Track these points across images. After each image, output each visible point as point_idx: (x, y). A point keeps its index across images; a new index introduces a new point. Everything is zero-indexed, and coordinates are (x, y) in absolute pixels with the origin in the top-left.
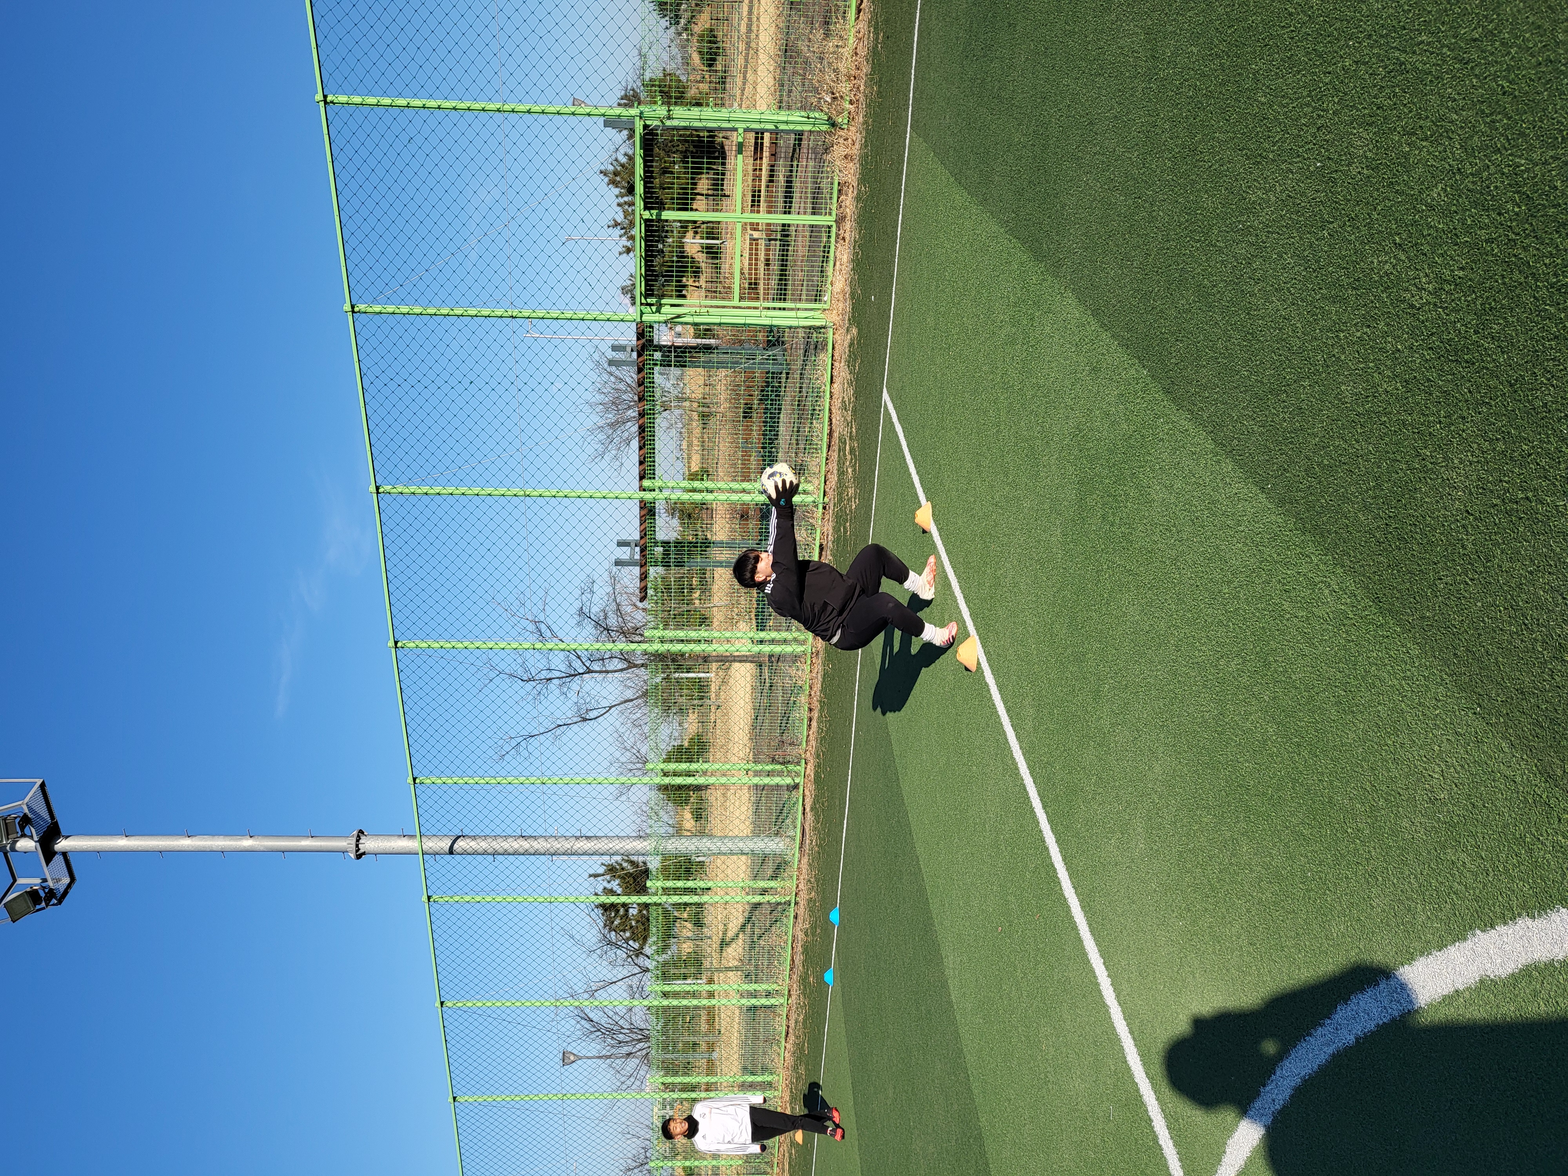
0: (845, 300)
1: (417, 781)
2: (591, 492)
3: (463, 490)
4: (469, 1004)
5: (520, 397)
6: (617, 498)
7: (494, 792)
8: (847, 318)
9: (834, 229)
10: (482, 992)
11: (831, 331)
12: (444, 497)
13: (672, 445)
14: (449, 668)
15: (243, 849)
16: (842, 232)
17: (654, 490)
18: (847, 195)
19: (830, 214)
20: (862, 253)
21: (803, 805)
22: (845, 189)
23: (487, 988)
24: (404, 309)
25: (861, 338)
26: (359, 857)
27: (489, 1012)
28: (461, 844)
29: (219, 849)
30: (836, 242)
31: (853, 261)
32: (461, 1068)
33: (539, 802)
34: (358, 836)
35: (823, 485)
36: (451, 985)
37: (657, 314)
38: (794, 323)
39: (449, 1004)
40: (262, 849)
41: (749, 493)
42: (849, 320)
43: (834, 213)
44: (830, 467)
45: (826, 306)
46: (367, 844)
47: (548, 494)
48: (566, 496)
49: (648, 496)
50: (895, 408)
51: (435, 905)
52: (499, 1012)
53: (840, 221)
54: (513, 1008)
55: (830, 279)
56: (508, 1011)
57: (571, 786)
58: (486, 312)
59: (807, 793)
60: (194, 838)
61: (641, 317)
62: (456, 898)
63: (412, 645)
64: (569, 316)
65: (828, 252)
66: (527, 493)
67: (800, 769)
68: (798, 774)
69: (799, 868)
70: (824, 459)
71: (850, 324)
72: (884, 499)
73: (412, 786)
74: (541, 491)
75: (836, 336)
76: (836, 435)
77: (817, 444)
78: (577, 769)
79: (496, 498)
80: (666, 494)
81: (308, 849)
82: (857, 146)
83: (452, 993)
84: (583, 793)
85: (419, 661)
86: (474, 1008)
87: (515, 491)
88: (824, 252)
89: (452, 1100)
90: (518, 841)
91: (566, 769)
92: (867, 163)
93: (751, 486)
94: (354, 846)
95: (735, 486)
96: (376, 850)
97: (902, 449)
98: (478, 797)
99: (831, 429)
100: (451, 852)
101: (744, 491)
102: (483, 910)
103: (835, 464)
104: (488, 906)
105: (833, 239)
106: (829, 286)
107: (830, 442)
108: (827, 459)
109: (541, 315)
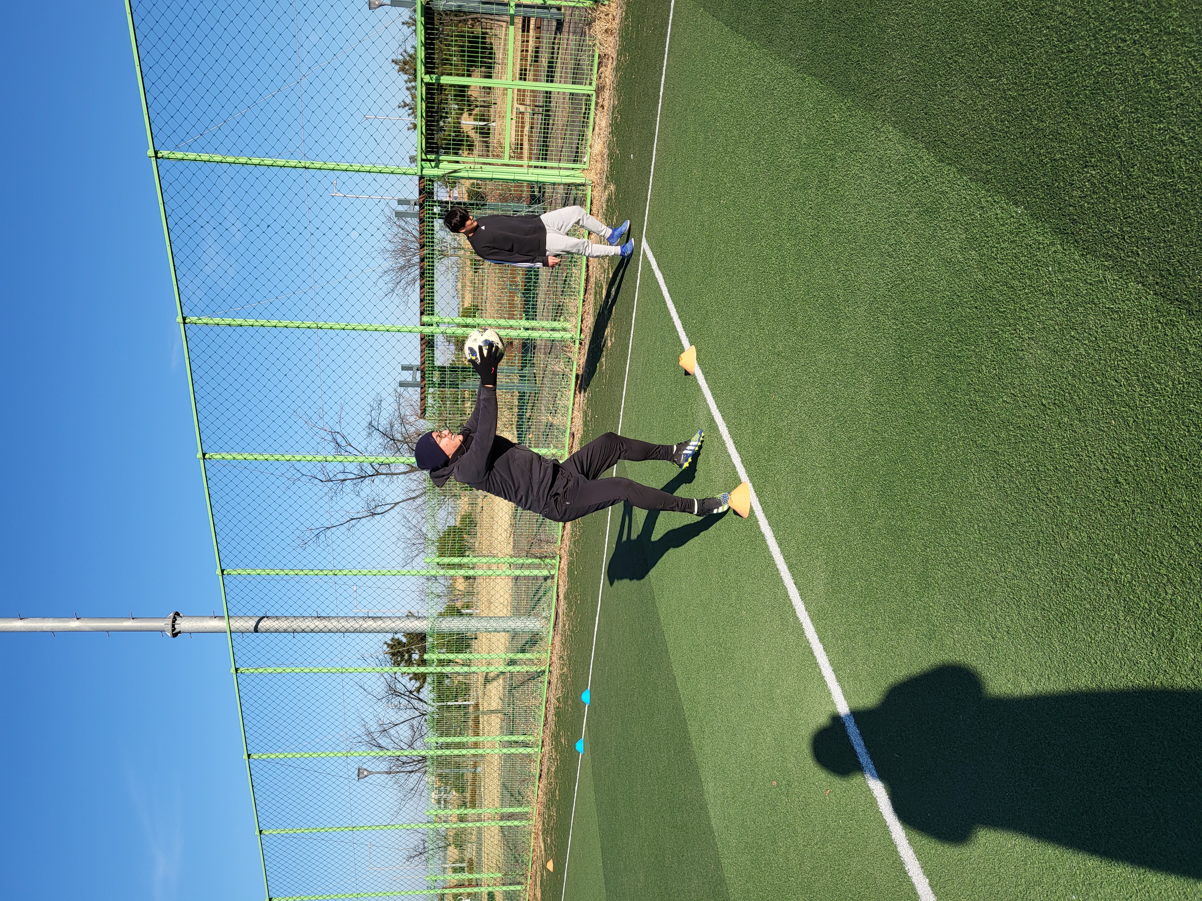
0: (603, 161)
1: (225, 572)
2: (376, 326)
3: (262, 322)
4: (273, 756)
5: (313, 240)
6: (399, 331)
7: (292, 582)
8: (605, 177)
9: (594, 98)
10: (284, 747)
11: (589, 188)
12: (246, 328)
13: (449, 286)
14: (252, 477)
15: (71, 629)
16: (600, 100)
17: (432, 325)
18: (606, 66)
19: (590, 84)
20: (621, 117)
21: (557, 593)
22: (605, 60)
23: (288, 744)
24: (205, 157)
25: (619, 193)
26: (175, 635)
27: (290, 762)
28: (265, 624)
29: (49, 629)
30: (596, 109)
31: (611, 125)
32: (266, 808)
33: (331, 591)
34: (175, 618)
35: (580, 323)
36: (257, 741)
37: (436, 169)
38: (557, 180)
39: (255, 757)
40: (88, 629)
41: (516, 329)
42: (607, 178)
43: (594, 83)
44: (587, 308)
45: (585, 167)
46: (182, 624)
47: (338, 326)
48: (353, 329)
49: (427, 330)
50: (655, 256)
51: (242, 676)
52: (298, 762)
53: (600, 90)
54: (311, 759)
55: (589, 143)
56: (306, 762)
57: (359, 577)
58: (281, 162)
59: (561, 583)
60: (26, 621)
61: (422, 171)
62: (261, 670)
63: (218, 457)
64: (357, 168)
65: (588, 118)
66: (319, 326)
67: (556, 562)
68: (553, 567)
69: (552, 644)
70: (582, 301)
71: (608, 181)
72: (642, 339)
73: (221, 577)
74: (331, 324)
75: (594, 193)
76: (592, 280)
77: (575, 288)
78: (364, 563)
79: (292, 330)
80: (442, 328)
81: (129, 629)
82: (617, 21)
83: (258, 748)
84: (369, 584)
85: (225, 471)
86: (277, 760)
87: (308, 324)
88: (584, 118)
89: (258, 834)
90: (315, 621)
91: (354, 563)
92: (627, 34)
93: (517, 324)
94: (170, 626)
95: (502, 322)
96: (190, 630)
97: (662, 294)
98: (279, 587)
99: (588, 275)
100: (256, 630)
101: (511, 327)
102: (284, 680)
103: (591, 306)
104: (288, 677)
105: (593, 107)
106: (588, 148)
107: (586, 286)
108: (584, 301)
109: (331, 167)
